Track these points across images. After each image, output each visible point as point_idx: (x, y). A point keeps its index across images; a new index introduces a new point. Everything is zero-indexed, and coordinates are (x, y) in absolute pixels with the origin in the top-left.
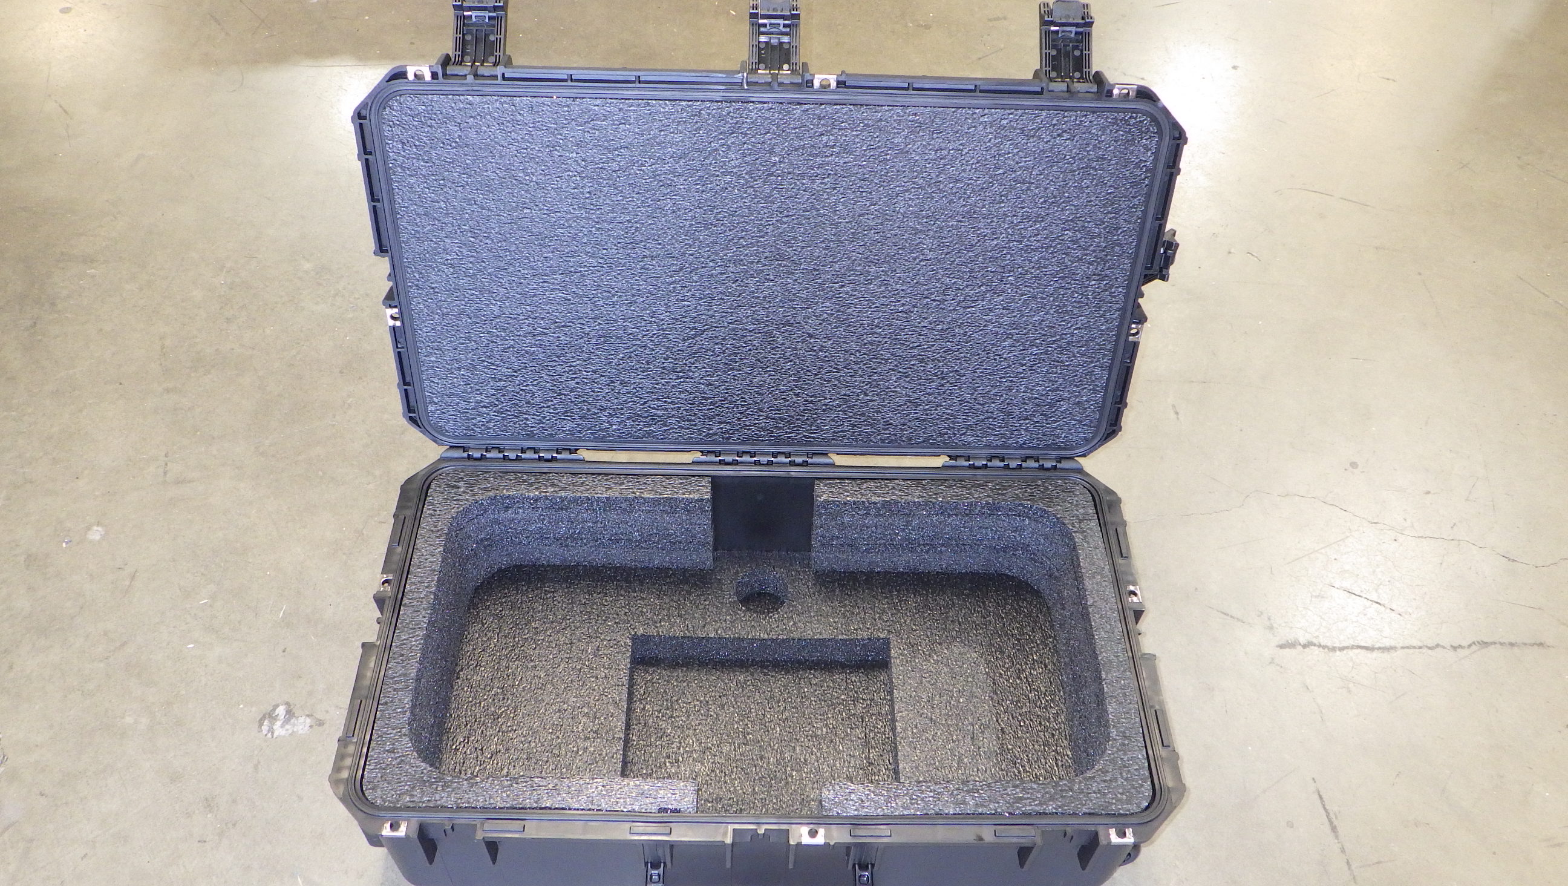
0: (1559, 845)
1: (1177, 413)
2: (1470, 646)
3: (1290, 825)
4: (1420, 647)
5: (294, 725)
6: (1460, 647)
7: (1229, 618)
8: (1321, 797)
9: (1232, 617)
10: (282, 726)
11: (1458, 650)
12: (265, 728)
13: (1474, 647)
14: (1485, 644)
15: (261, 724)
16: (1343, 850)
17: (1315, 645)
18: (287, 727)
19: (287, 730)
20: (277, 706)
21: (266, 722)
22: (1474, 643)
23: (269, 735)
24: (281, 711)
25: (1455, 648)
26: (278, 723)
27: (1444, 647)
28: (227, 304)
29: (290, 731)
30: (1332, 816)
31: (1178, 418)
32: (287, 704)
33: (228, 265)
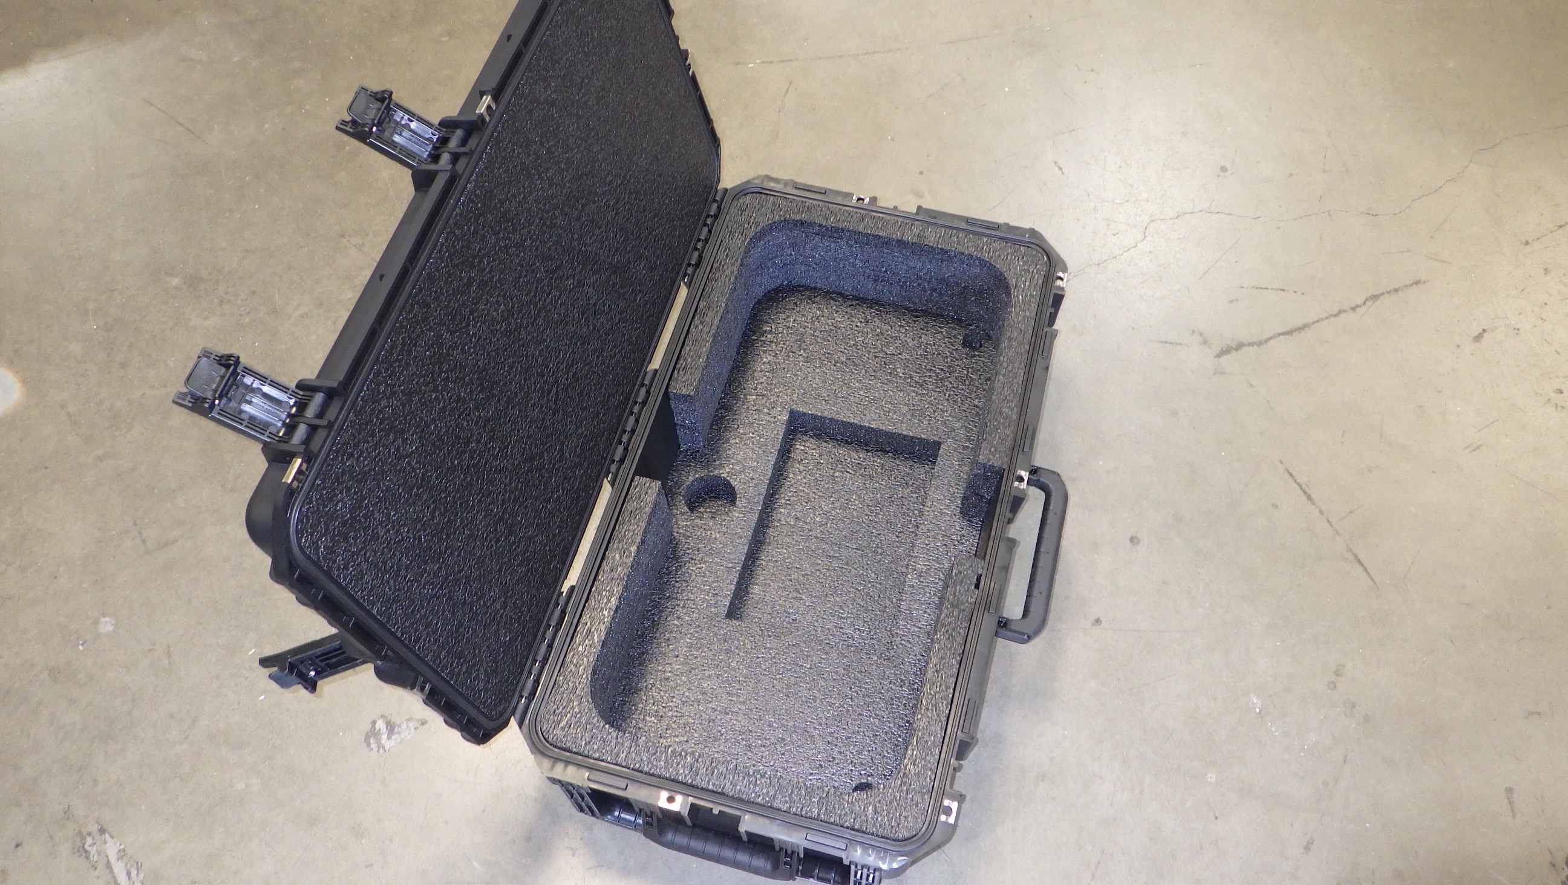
0: (1478, 447)
1: (1060, 169)
2: (1365, 303)
3: (1275, 506)
4: (1327, 318)
5: (399, 733)
6: (1358, 306)
7: (1168, 345)
8: (1291, 475)
9: (1170, 343)
10: (389, 738)
11: (1358, 310)
12: (374, 745)
13: (1369, 303)
14: (1375, 297)
15: (369, 745)
16: (1321, 512)
17: (1245, 345)
18: (394, 737)
19: (396, 740)
20: (374, 723)
21: (372, 740)
22: (1367, 299)
23: (381, 750)
24: (380, 725)
25: (1353, 309)
26: (384, 737)
27: (1345, 311)
28: (112, 349)
29: (399, 740)
30: (1304, 487)
31: (1063, 173)
32: (383, 716)
33: (91, 306)
